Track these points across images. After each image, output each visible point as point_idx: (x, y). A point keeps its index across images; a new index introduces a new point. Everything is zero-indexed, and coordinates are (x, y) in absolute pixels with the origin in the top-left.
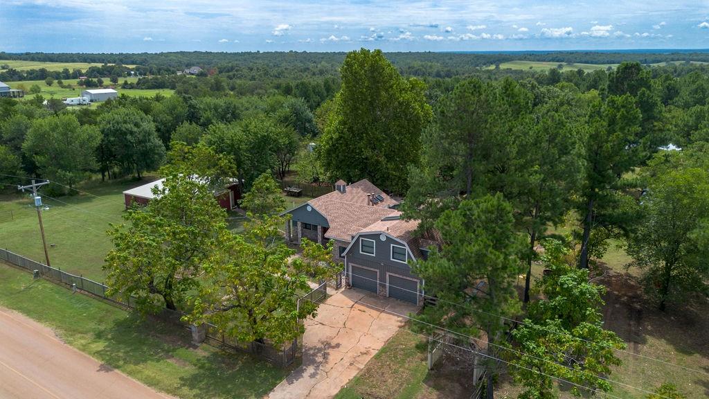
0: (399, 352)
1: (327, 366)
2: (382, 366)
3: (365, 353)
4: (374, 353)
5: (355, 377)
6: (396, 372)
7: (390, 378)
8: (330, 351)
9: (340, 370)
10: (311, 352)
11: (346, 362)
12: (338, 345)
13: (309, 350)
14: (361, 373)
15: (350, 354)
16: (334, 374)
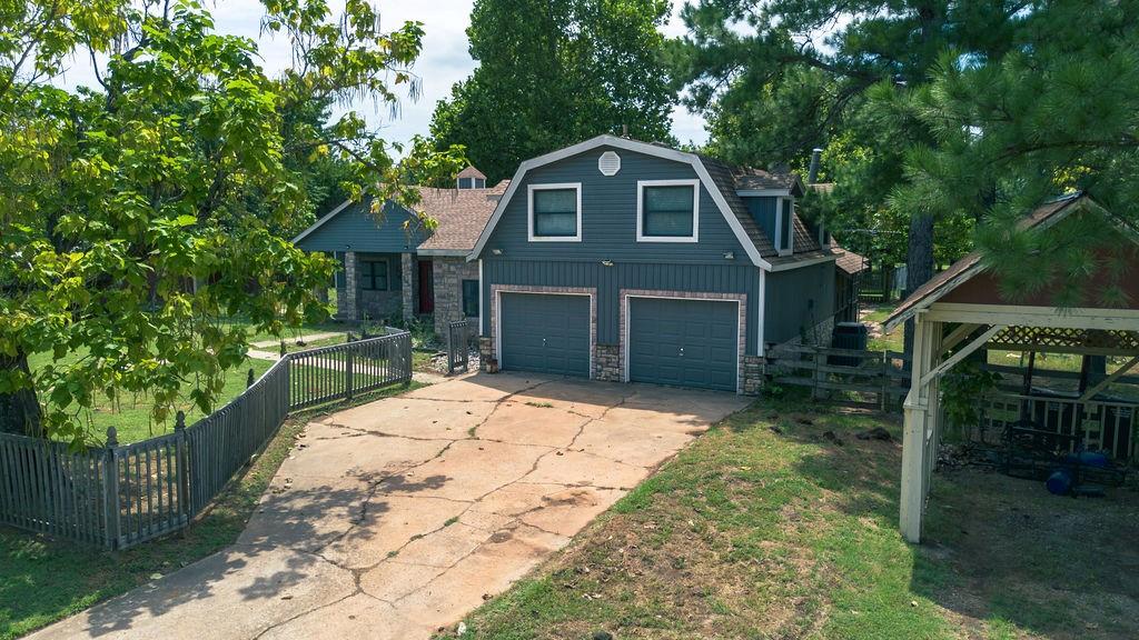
0: (733, 488)
1: (366, 546)
2: (665, 533)
3: (570, 502)
4: (609, 500)
5: (519, 584)
6: (744, 553)
7: (728, 577)
8: (394, 499)
9: (434, 560)
10: (299, 504)
11: (475, 530)
12: (436, 482)
13: (288, 499)
14: (556, 566)
15: (490, 505)
16: (401, 575)
